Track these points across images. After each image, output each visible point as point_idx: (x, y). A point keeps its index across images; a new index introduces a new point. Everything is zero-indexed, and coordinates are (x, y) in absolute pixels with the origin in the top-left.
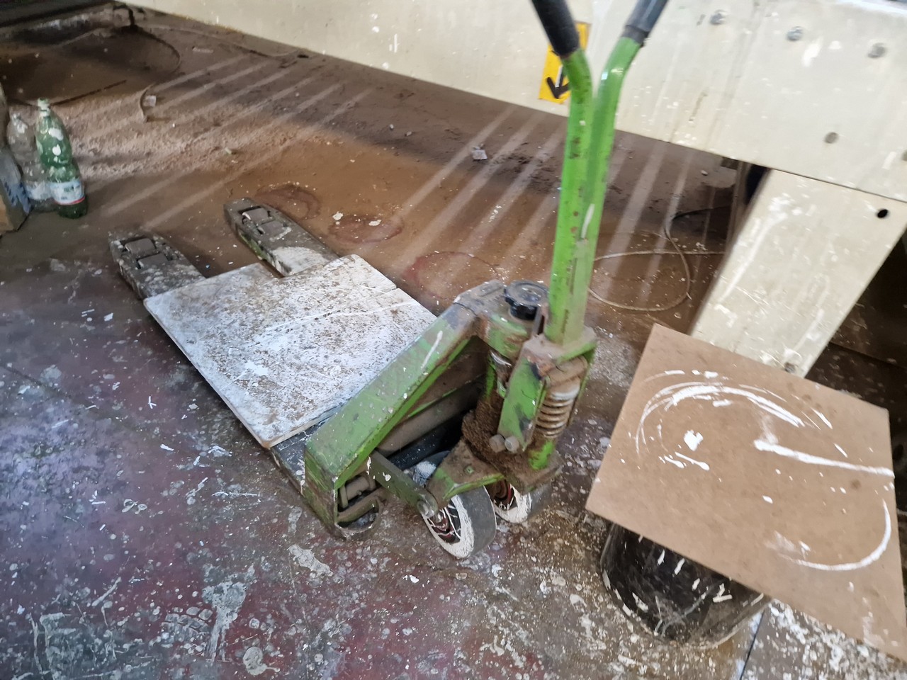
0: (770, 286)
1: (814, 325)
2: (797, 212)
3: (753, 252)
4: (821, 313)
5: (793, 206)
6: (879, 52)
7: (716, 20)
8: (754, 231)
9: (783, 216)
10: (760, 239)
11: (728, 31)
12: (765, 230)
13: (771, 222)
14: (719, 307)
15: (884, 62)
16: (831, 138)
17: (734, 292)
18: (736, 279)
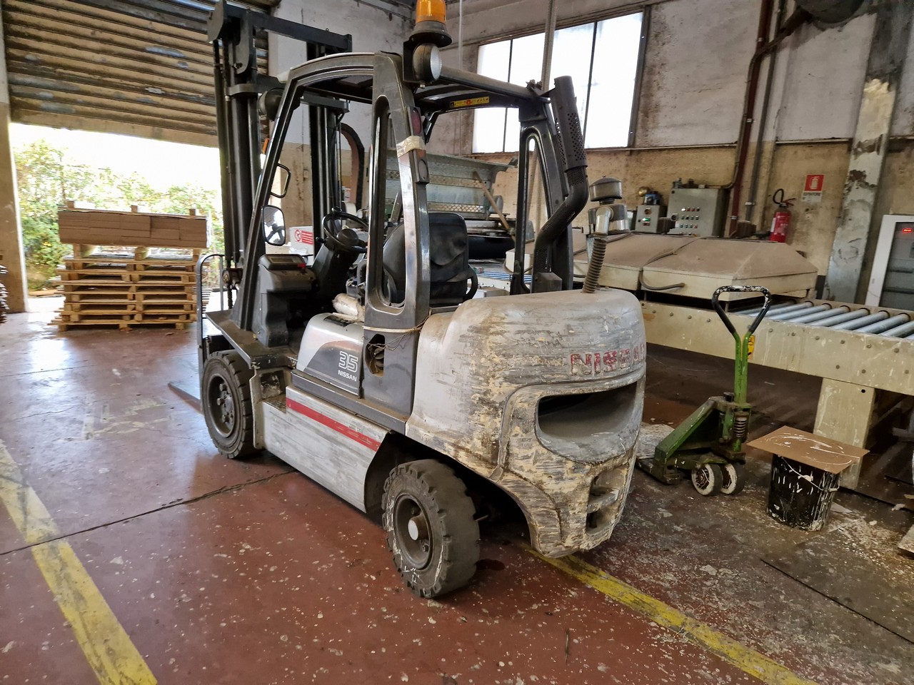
0: (835, 421)
1: (855, 437)
2: (835, 392)
3: (825, 407)
4: (856, 430)
5: (834, 390)
6: (843, 342)
7: (793, 335)
8: (823, 400)
9: (831, 394)
10: (826, 402)
11: (797, 338)
12: (827, 399)
13: (827, 396)
14: (818, 431)
15: (846, 345)
16: (838, 367)
17: (822, 424)
18: (821, 419)
